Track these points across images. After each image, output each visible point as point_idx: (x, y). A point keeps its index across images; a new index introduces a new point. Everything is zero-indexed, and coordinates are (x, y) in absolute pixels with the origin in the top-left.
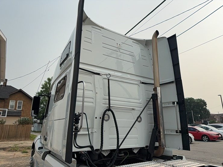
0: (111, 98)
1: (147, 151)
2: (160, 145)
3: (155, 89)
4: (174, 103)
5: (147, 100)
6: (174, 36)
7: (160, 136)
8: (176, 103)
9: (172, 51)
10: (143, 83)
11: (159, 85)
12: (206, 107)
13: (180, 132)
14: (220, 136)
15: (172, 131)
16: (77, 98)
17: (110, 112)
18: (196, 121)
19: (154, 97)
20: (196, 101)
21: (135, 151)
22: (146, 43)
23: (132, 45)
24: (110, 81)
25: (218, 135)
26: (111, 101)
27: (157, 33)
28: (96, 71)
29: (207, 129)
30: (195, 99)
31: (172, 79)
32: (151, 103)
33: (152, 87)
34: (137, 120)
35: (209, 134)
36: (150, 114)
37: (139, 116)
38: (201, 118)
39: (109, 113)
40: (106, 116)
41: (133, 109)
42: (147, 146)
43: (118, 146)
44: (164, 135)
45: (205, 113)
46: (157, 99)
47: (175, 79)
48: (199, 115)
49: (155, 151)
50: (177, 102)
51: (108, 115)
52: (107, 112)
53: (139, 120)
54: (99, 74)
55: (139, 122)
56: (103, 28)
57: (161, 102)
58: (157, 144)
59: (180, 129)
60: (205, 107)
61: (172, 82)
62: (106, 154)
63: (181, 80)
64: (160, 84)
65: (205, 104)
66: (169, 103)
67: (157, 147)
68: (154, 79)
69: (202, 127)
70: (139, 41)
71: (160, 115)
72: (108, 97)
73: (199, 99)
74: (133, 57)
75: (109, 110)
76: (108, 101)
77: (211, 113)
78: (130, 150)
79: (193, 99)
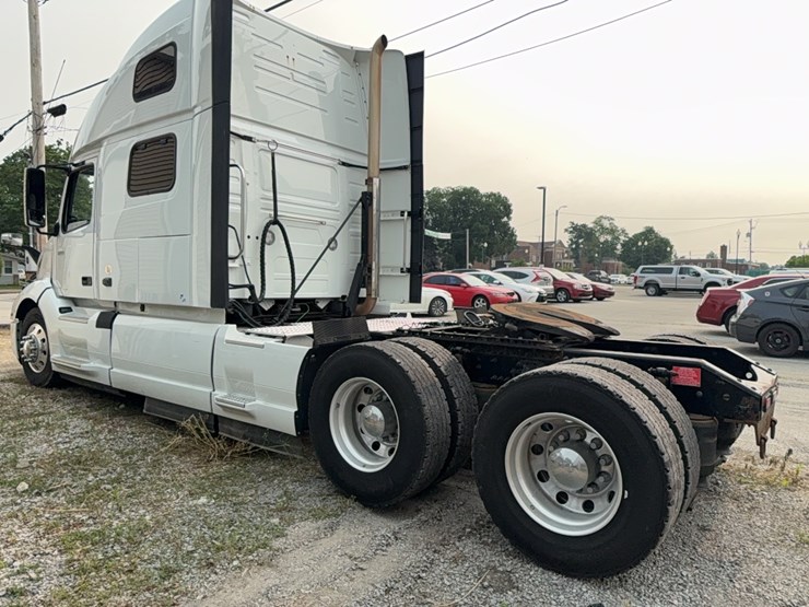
0: (278, 196)
1: (344, 307)
2: (369, 294)
3: (369, 182)
4: (402, 213)
5: (351, 205)
6: (420, 56)
7: (370, 278)
8: (406, 214)
9: (411, 92)
10: (344, 164)
11: (376, 172)
12: (509, 218)
13: (409, 270)
14: (515, 297)
15: (393, 269)
16: (231, 197)
17: (277, 226)
18: (475, 262)
19: (366, 200)
20: (484, 199)
21: (322, 305)
22: (355, 57)
23: (322, 61)
24: (276, 157)
25: (512, 294)
26: (279, 204)
27: (384, 40)
28: (243, 130)
29: (490, 280)
30: (483, 191)
31: (406, 160)
32: (359, 210)
33: (364, 175)
34: (328, 247)
35: (490, 294)
36: (355, 235)
37: (333, 239)
38: (489, 252)
39: (275, 229)
40: (268, 234)
41: (322, 223)
42: (343, 297)
43: (294, 291)
44: (379, 276)
45: (503, 240)
46: (371, 204)
47: (412, 162)
48: (486, 245)
49: (359, 306)
50: (409, 213)
51: (271, 232)
52: (272, 228)
53: (331, 246)
54: (249, 139)
55: (333, 249)
56: (253, 11)
57: (378, 210)
58: (363, 293)
59: (409, 266)
60: (505, 219)
61: (405, 168)
62: (266, 307)
63: (421, 166)
64: (381, 170)
65: (507, 210)
66: (393, 212)
67: (363, 299)
68: (369, 156)
69: (478, 276)
70: (339, 51)
71: (374, 238)
72: (272, 194)
73: (495, 195)
74: (321, 94)
75: (275, 222)
76: (272, 203)
77: (518, 239)
78: (312, 302)
79: (477, 192)
